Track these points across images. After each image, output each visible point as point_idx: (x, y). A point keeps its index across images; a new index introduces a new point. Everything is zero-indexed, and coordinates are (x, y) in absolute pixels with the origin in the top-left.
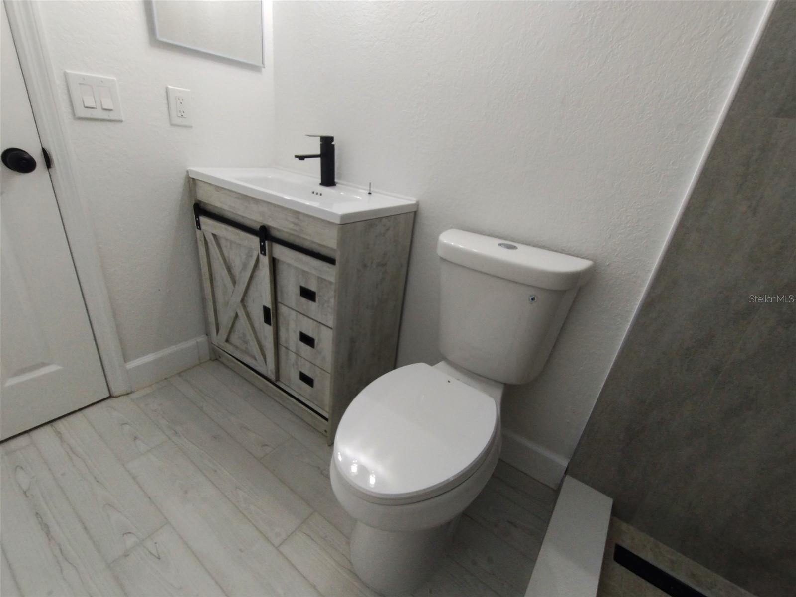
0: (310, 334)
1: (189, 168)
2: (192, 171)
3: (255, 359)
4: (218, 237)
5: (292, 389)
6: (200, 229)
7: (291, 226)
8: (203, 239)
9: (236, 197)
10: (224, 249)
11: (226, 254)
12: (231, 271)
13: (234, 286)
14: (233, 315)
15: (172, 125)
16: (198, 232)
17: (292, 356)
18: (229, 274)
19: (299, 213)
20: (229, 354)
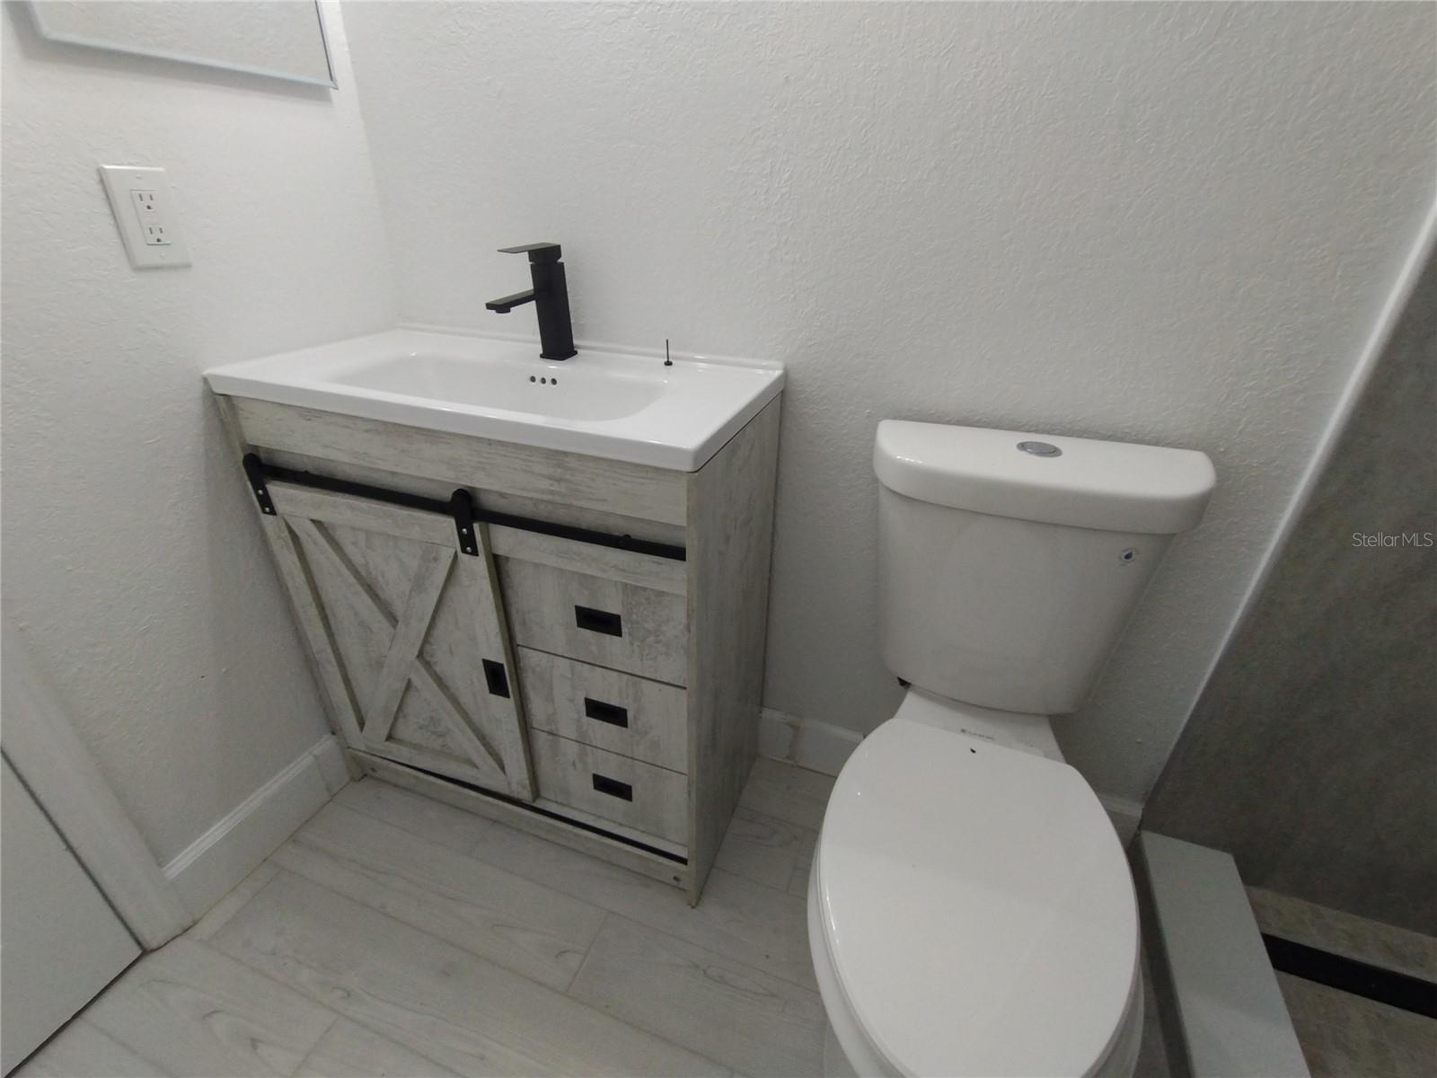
0: (614, 701)
1: (206, 372)
2: (216, 377)
3: (475, 766)
4: (326, 525)
5: (576, 809)
6: (273, 512)
7: (545, 484)
8: (286, 533)
9: (367, 431)
10: (349, 549)
11: (358, 560)
12: (377, 596)
13: (395, 626)
14: (400, 686)
15: (139, 269)
16: (267, 520)
17: (570, 750)
18: (376, 603)
19: (565, 454)
20: (403, 764)
